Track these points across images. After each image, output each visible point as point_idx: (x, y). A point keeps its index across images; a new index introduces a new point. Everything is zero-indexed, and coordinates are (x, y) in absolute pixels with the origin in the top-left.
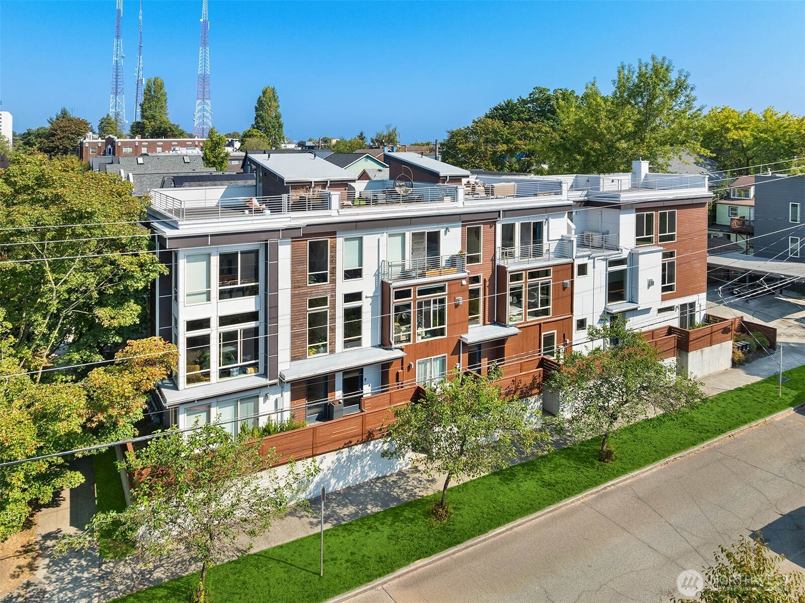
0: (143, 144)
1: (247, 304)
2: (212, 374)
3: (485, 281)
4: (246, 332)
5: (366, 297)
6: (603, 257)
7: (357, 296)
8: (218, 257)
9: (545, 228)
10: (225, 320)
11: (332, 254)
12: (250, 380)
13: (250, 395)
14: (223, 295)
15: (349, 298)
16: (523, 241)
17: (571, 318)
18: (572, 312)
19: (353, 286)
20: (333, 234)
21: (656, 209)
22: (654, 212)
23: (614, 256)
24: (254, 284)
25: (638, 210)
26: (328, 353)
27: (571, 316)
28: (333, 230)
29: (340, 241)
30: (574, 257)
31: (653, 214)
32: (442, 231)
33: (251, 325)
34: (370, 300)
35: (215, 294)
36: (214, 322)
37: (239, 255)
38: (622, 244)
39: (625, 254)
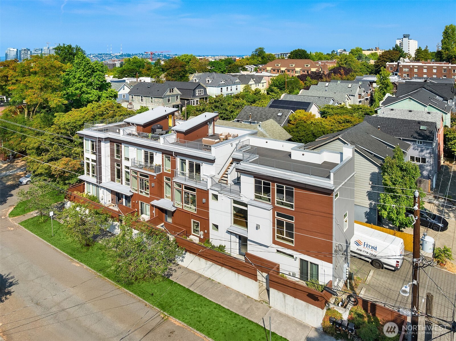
0: (415, 67)
2: (90, 175)
3: (172, 182)
6: (227, 196)
7: (128, 168)
8: (91, 141)
9: (202, 167)
11: (121, 150)
21: (274, 182)
22: (271, 183)
23: (236, 197)
26: (121, 184)
27: (208, 219)
29: (123, 146)
30: (209, 188)
32: (154, 154)
35: (90, 152)
36: (90, 160)
37: (94, 143)
38: (242, 194)
39: (245, 201)
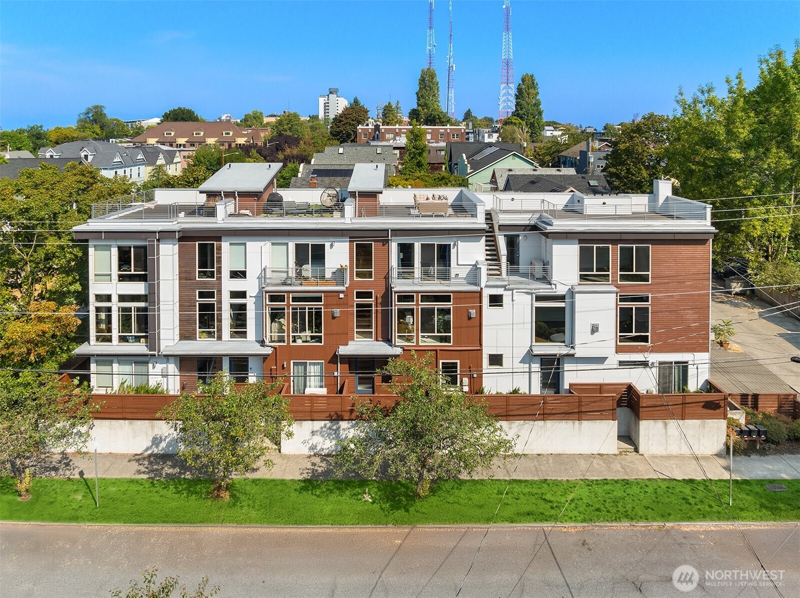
0: (403, 130)
1: (138, 288)
2: (113, 339)
3: (377, 298)
4: (139, 309)
5: (250, 297)
6: (525, 291)
7: (243, 295)
8: (117, 249)
9: (453, 251)
10: (122, 298)
11: (218, 255)
12: (140, 348)
13: (140, 360)
14: (122, 278)
15: (235, 294)
16: (426, 263)
17: (481, 350)
18: (481, 345)
19: (238, 285)
20: (219, 239)
21: (615, 242)
22: (610, 246)
23: (543, 289)
24: (143, 273)
25: (581, 241)
26: (216, 339)
27: (479, 348)
28: (218, 235)
29: (225, 245)
30: (483, 285)
31: (608, 248)
32: (327, 245)
33: (142, 304)
34: (254, 299)
35: (115, 276)
36: (115, 298)
37: (132, 249)
38: (556, 277)
39: (561, 290)
